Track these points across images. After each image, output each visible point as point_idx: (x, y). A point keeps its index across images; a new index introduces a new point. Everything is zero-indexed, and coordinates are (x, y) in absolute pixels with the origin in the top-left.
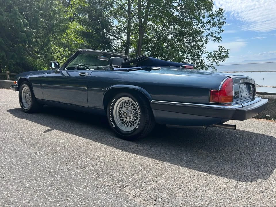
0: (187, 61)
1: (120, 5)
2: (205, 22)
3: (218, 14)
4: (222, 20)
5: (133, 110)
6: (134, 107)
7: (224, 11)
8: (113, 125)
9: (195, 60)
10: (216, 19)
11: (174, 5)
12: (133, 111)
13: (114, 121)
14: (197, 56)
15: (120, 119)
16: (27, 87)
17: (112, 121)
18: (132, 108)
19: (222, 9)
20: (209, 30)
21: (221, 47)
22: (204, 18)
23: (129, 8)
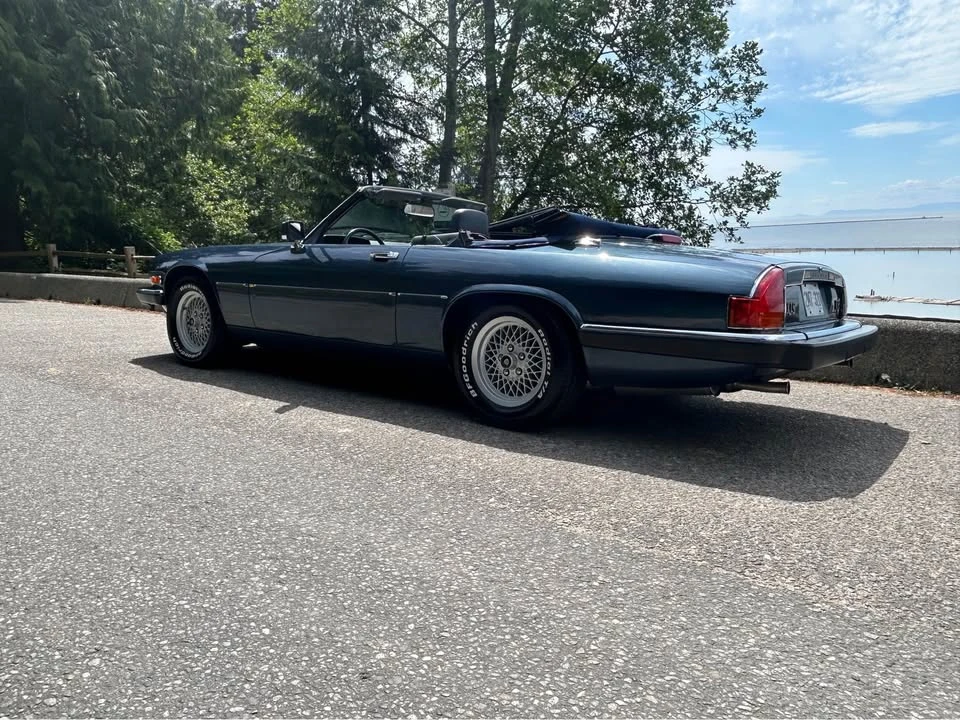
0: (644, 214)
1: (421, 25)
2: (701, 86)
3: (741, 59)
4: (755, 79)
5: (527, 350)
6: (530, 344)
7: (761, 51)
8: (472, 392)
9: (670, 210)
10: (736, 76)
11: (603, 31)
12: (527, 354)
13: (473, 382)
14: (676, 197)
15: (490, 377)
16: (193, 292)
17: (467, 380)
18: (524, 345)
19: (755, 45)
20: (714, 109)
21: (751, 165)
22: (698, 72)
23: (453, 38)
